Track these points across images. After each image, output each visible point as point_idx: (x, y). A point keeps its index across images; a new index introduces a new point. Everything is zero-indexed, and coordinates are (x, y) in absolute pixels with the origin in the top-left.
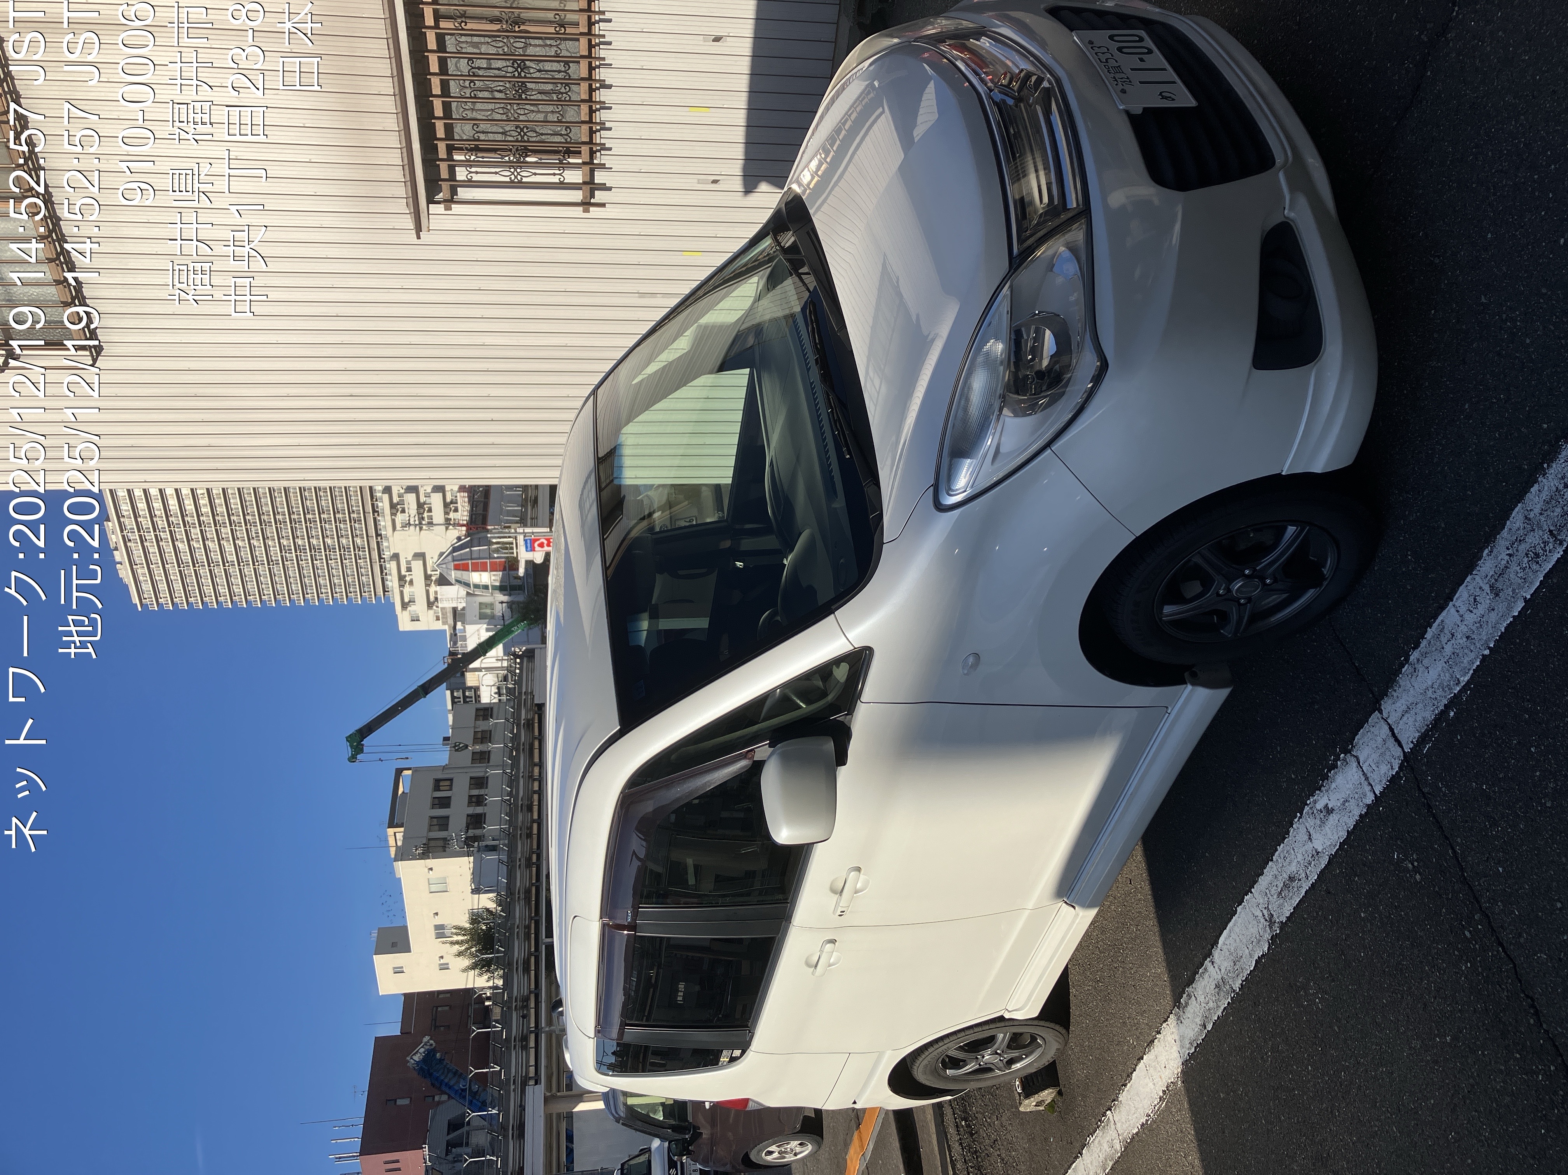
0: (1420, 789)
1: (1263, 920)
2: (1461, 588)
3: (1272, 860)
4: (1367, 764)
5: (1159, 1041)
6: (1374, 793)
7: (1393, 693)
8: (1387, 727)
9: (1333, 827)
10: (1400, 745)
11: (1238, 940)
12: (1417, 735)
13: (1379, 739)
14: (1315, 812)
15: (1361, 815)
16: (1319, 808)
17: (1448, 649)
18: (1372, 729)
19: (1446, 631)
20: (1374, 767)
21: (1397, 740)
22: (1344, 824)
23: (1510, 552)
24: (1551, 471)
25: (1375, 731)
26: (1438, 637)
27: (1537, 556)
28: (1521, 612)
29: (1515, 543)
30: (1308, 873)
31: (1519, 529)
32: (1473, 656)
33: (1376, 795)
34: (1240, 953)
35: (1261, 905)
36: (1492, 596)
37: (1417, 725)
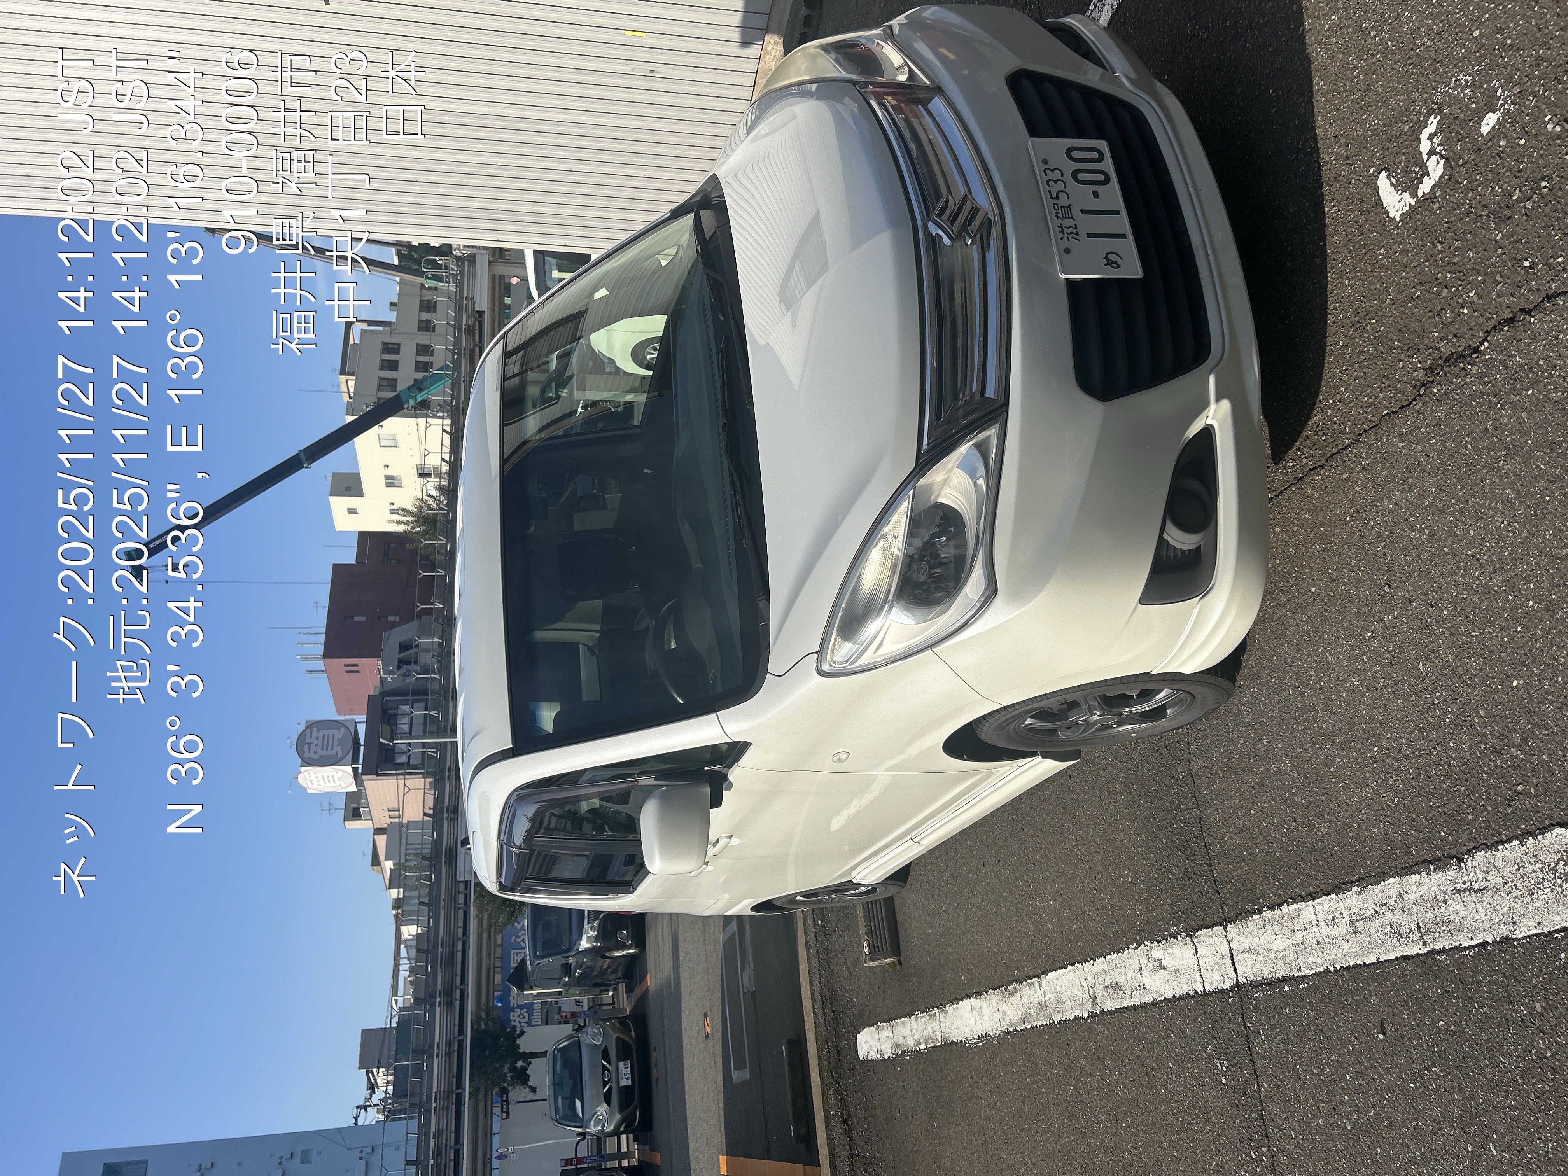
0: (1243, 1018)
1: (1087, 992)
2: (1324, 898)
3: (1105, 957)
4: (1204, 960)
5: (985, 998)
6: (1204, 987)
7: (1241, 927)
8: (1228, 948)
9: (1161, 981)
10: (1236, 971)
11: (1063, 989)
12: (1252, 977)
13: (1219, 952)
14: (1150, 956)
15: (1188, 993)
16: (1154, 956)
17: (1299, 936)
18: (1214, 936)
19: (1301, 921)
20: (1209, 968)
21: (1233, 964)
22: (1172, 987)
23: (1378, 909)
24: (1436, 877)
25: (1218, 941)
26: (1292, 918)
27: (1401, 935)
28: (1370, 964)
29: (1384, 906)
30: (1133, 994)
31: (1391, 898)
32: (1318, 960)
33: (1205, 989)
34: (1063, 999)
35: (1089, 982)
36: (1350, 929)
37: (1255, 970)
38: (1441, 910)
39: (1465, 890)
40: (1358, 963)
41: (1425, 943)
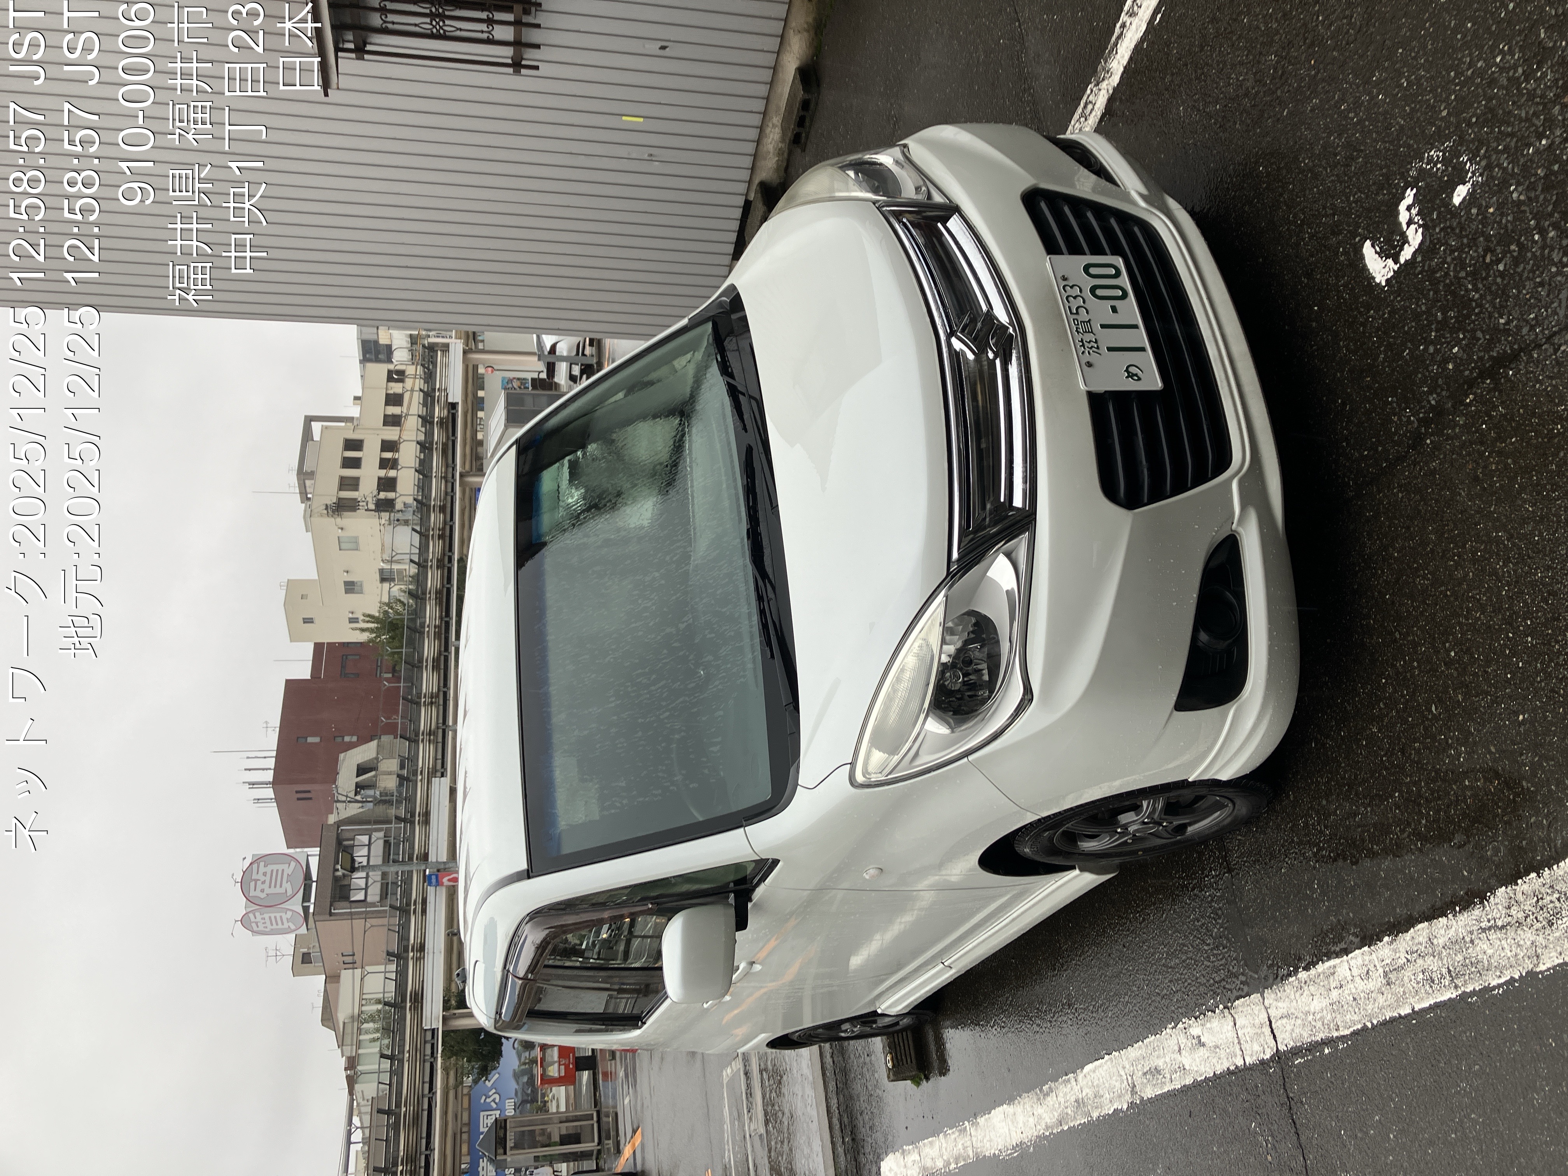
0: (1285, 1089)
1: (1125, 1082)
2: (1357, 951)
3: (1142, 1042)
4: (1243, 1031)
5: (1019, 1102)
6: (1244, 1060)
7: (1277, 991)
8: (1266, 1016)
9: (1202, 1059)
10: (1274, 1037)
11: (1101, 1081)
12: (1292, 1044)
13: (1257, 1020)
14: (1188, 1033)
15: (1228, 1069)
16: (1193, 1033)
17: (1335, 994)
18: (1251, 1005)
19: (1336, 978)
20: (1248, 1039)
21: (1272, 1032)
22: (1212, 1064)
23: (1409, 957)
24: (1462, 918)
25: (1256, 1009)
26: (1328, 977)
27: (1433, 981)
28: (1407, 1016)
29: (1416, 954)
30: (1173, 1077)
31: (1421, 944)
32: (1356, 1018)
33: (1245, 1063)
34: (1101, 1092)
35: (1126, 1070)
36: (1384, 982)
37: (1294, 1035)
38: (1469, 951)
39: (1490, 928)
40: (1394, 1015)
41: (1456, 987)
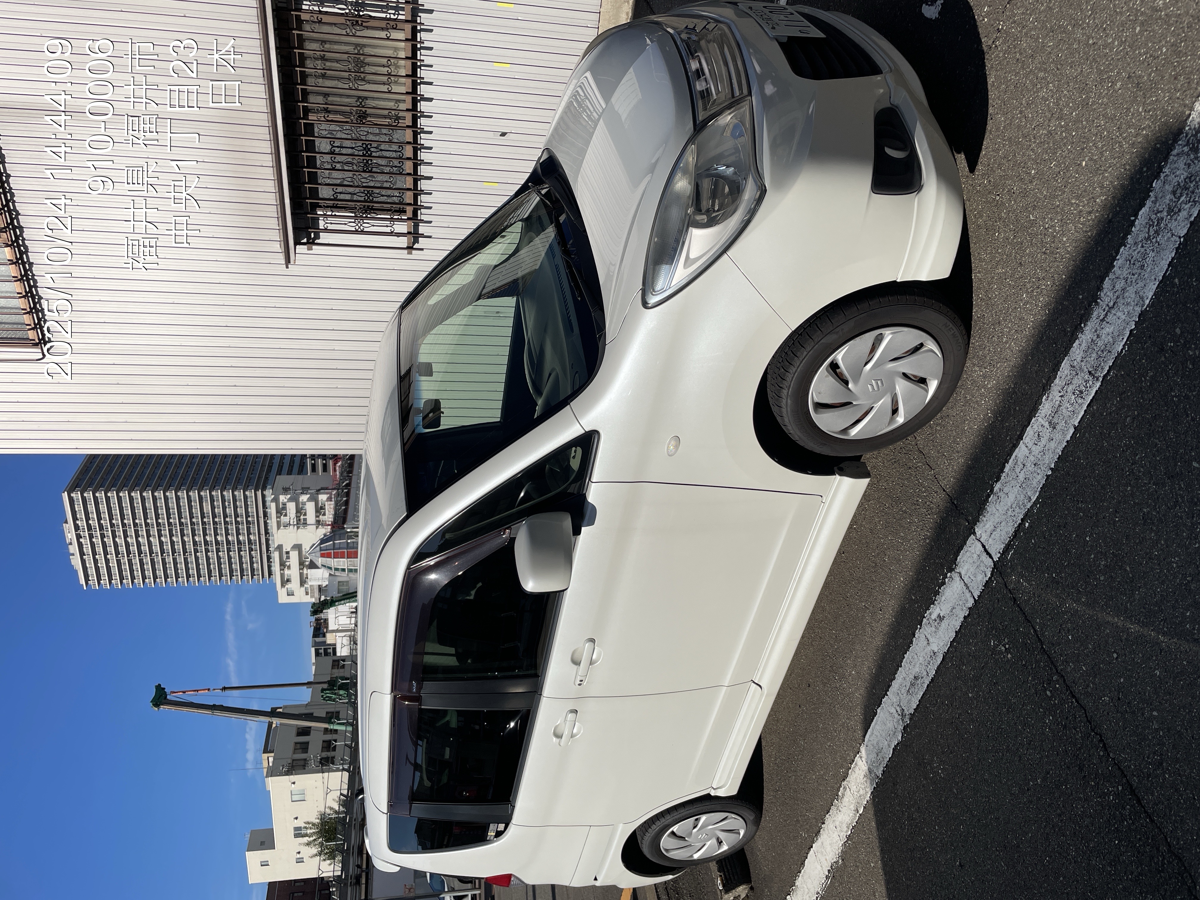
0: (1007, 588)
1: (896, 716)
2: (1028, 429)
3: (901, 666)
4: (967, 576)
6: (974, 597)
7: (984, 518)
8: (979, 545)
9: (945, 630)
10: (991, 557)
11: (879, 737)
12: (1003, 546)
13: (975, 556)
14: (931, 621)
15: (965, 617)
16: (933, 618)
17: (1021, 476)
18: (970, 549)
19: (1019, 463)
20: (972, 577)
21: (988, 554)
22: (952, 626)
23: (1062, 393)
24: (1087, 328)
25: (972, 549)
26: (1013, 469)
27: (1081, 392)
28: (1071, 437)
29: (1065, 387)
30: (928, 670)
31: (1067, 376)
32: (1039, 477)
34: (881, 745)
35: (895, 704)
36: (1050, 430)
37: (1002, 538)
38: (1098, 345)
39: (1106, 315)
40: (1064, 446)
41: (1097, 379)
